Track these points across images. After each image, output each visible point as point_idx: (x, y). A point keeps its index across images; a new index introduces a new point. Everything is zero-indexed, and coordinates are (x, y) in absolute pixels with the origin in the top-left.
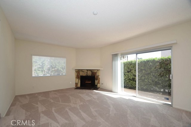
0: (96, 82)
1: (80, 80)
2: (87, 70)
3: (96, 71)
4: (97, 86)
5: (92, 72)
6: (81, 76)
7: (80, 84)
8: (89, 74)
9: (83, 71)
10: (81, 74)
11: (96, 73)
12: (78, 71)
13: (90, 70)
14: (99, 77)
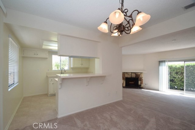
0: (139, 82)
1: (125, 81)
2: (132, 73)
3: (140, 74)
4: (141, 86)
5: (136, 74)
6: (126, 78)
7: (125, 84)
8: (134, 76)
9: (128, 73)
10: (126, 76)
11: (139, 75)
12: (124, 74)
13: (135, 73)
14: (143, 78)
